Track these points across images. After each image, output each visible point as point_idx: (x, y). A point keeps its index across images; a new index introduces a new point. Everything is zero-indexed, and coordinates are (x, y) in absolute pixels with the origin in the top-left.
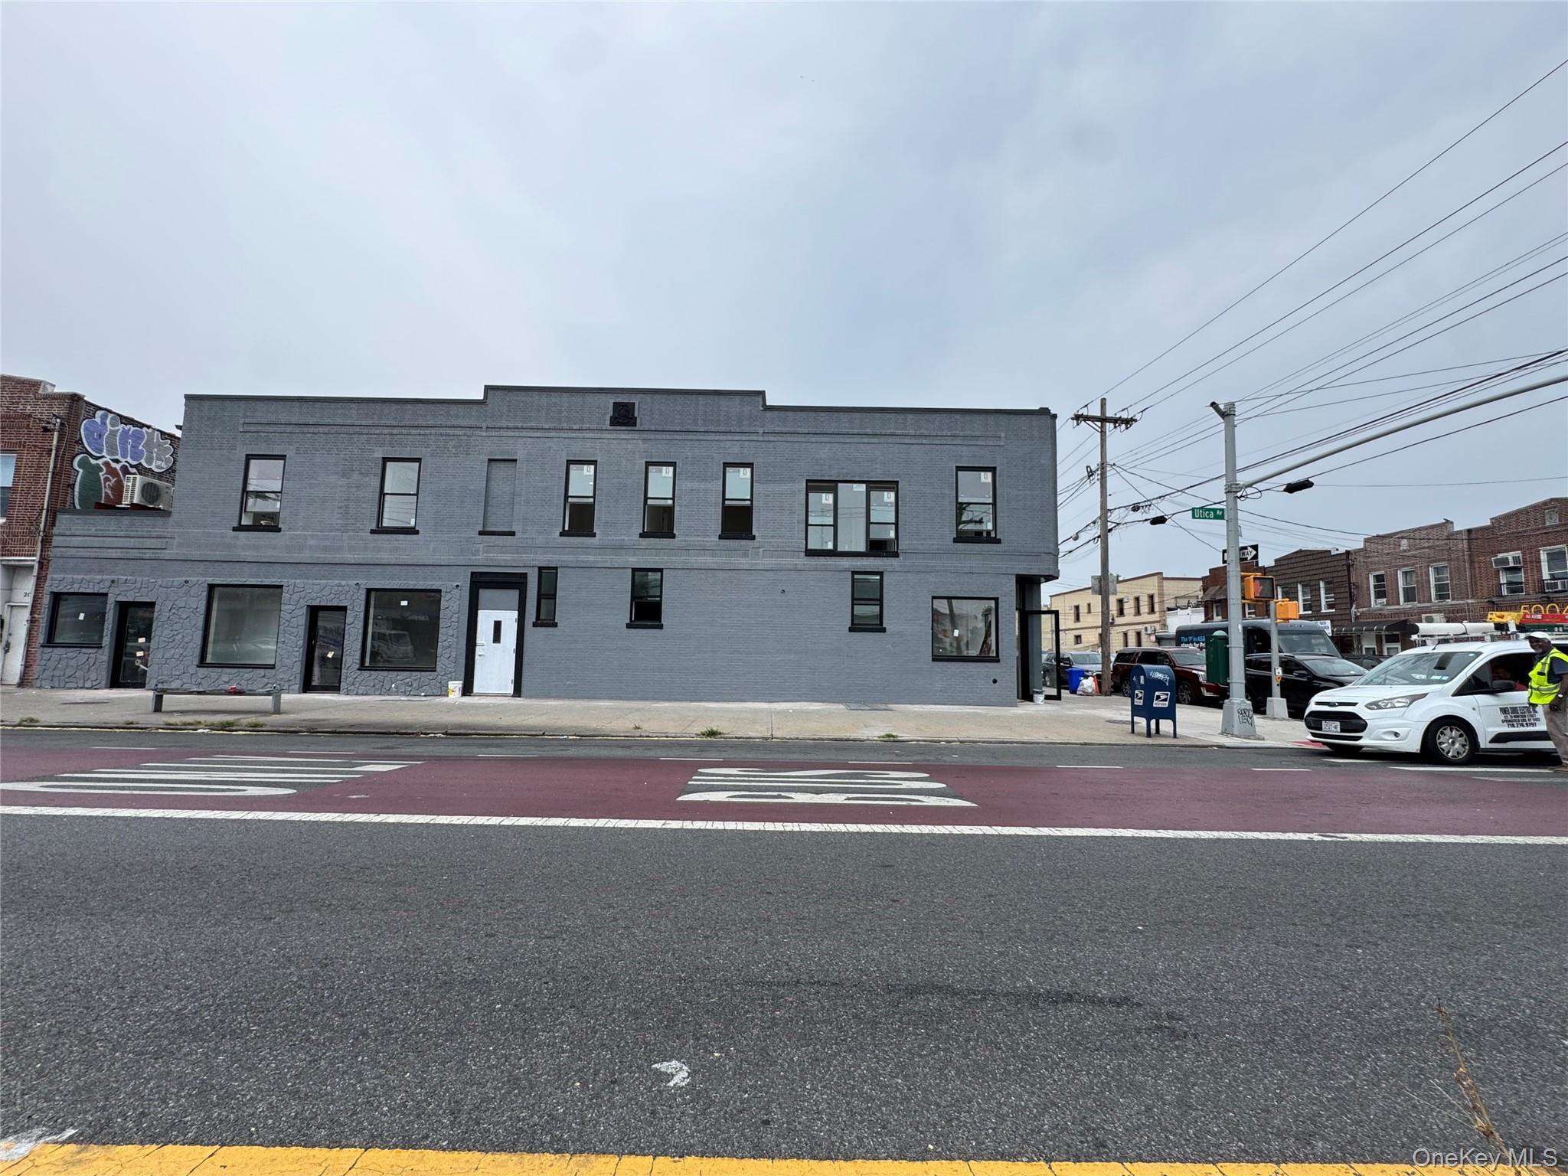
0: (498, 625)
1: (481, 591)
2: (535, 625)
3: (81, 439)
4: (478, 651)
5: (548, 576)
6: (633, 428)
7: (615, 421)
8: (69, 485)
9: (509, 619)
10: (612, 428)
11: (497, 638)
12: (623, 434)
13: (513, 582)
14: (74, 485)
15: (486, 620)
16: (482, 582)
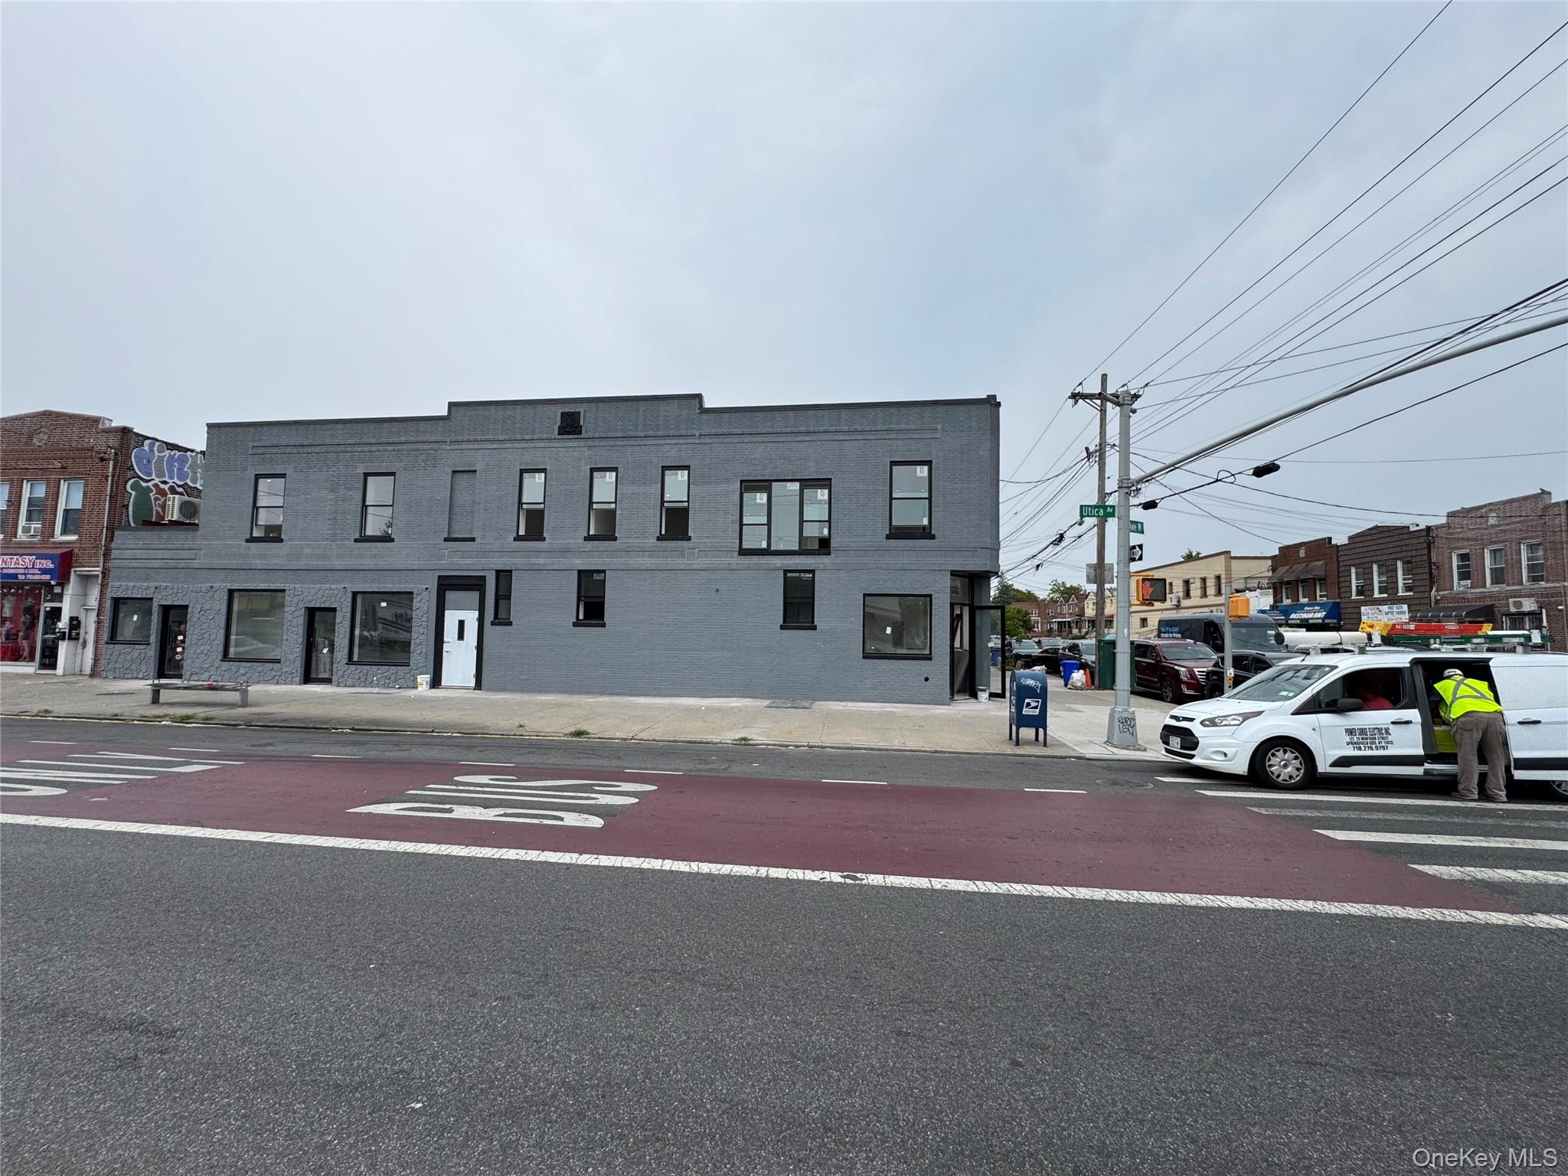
0: (461, 624)
1: (447, 592)
2: (493, 624)
3: (132, 466)
4: (446, 647)
5: (504, 577)
6: (578, 436)
7: (563, 431)
8: (124, 506)
9: (471, 617)
10: (560, 437)
11: (461, 636)
12: (571, 442)
13: (473, 584)
14: (128, 505)
15: (451, 618)
16: (448, 585)
